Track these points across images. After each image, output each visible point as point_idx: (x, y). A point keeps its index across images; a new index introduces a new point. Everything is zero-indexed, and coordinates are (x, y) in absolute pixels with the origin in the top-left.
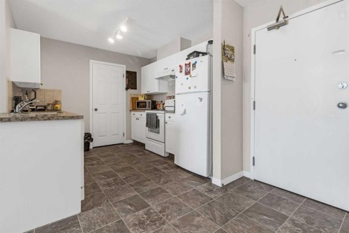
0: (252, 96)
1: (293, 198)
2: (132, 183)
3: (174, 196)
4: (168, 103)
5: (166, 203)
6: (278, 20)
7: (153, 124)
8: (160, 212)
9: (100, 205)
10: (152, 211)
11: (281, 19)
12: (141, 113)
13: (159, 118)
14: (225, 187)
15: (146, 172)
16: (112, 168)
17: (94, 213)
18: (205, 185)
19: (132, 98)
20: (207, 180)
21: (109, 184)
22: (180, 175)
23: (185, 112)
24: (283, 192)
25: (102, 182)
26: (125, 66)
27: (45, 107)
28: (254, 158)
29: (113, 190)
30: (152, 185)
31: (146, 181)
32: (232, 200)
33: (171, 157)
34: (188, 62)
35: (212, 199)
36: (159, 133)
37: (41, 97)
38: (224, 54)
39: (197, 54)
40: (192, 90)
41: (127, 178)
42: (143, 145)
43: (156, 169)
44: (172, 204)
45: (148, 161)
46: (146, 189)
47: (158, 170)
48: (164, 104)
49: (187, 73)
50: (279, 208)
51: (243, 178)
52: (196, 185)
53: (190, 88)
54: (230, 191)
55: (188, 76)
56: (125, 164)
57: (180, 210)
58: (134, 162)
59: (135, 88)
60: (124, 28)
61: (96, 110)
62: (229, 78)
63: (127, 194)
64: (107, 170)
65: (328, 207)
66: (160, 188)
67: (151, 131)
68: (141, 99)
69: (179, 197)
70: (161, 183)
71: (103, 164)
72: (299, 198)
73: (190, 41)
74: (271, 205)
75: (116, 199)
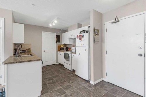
0: (106, 49)
1: (122, 90)
2: (59, 83)
3: (75, 89)
4: (73, 48)
5: (72, 91)
6: (115, 20)
7: (67, 57)
8: (70, 96)
9: (47, 92)
10: (67, 95)
11: (117, 20)
12: (62, 52)
13: (69, 55)
14: (95, 85)
15: (65, 78)
16: (51, 76)
17: (45, 95)
18: (88, 84)
19: (58, 46)
20: (88, 82)
21: (50, 83)
22: (77, 79)
23: (79, 54)
24: (118, 88)
25: (48, 82)
26: (55, 33)
27: (25, 51)
28: (107, 73)
29: (52, 86)
30: (67, 84)
31: (64, 82)
32: (98, 90)
33: (74, 71)
34: (80, 34)
35: (90, 90)
36: (69, 61)
37: (24, 47)
38: (94, 32)
39: (84, 31)
40: (82, 46)
41: (57, 80)
42: (63, 65)
43: (68, 77)
44: (75, 92)
45: (65, 72)
46: (65, 85)
47: (69, 77)
48: (71, 49)
49: (80, 39)
50: (116, 95)
51: (103, 81)
52: (84, 84)
53: (81, 45)
54: (97, 87)
55: (81, 40)
56: (56, 74)
57: (78, 95)
58: (60, 73)
59: (59, 42)
60: (56, 22)
61: (44, 51)
62: (97, 42)
63: (57, 88)
64: (49, 77)
65: (135, 94)
66: (70, 85)
67: (66, 60)
68: (62, 46)
69: (77, 89)
70: (70, 83)
71: (47, 74)
72: (124, 90)
73: (81, 24)
74: (113, 93)
75: (54, 90)
